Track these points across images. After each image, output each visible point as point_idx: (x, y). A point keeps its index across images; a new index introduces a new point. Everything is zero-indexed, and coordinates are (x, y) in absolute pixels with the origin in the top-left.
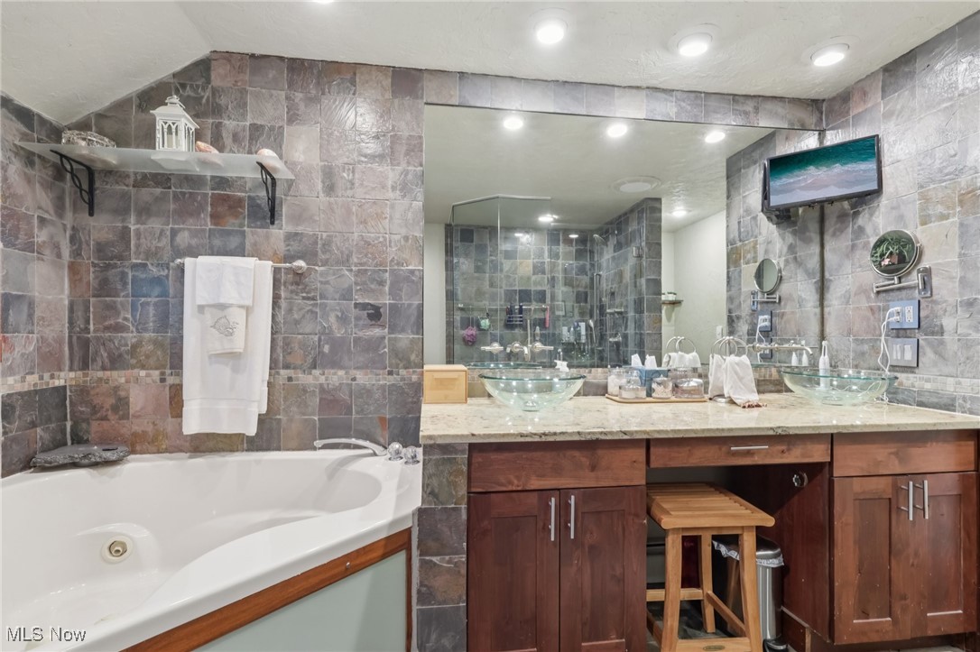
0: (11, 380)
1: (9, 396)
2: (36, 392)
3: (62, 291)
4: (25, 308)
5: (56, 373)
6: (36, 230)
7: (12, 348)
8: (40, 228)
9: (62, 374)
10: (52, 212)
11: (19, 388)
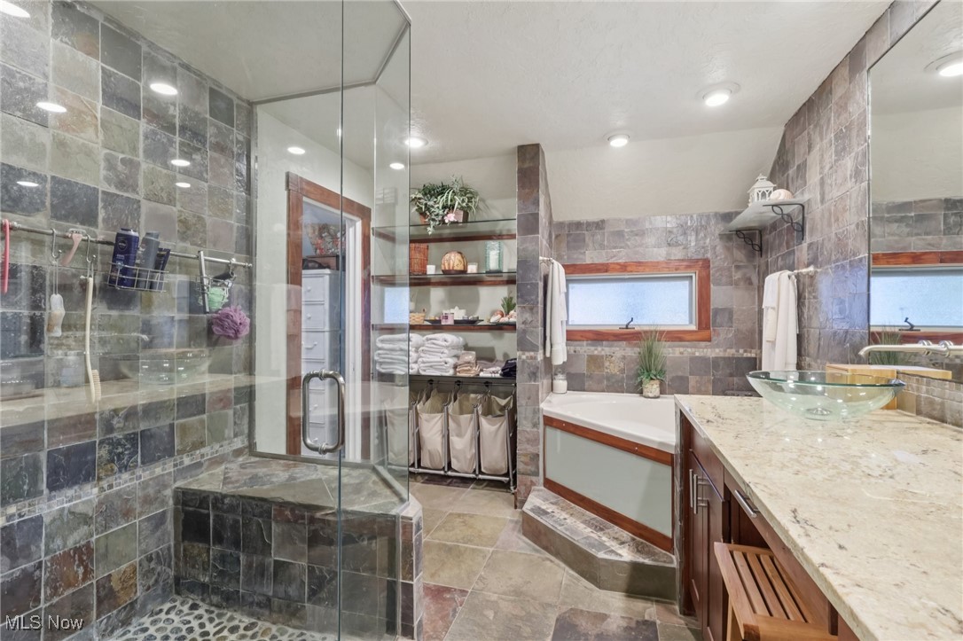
0: (717, 350)
1: (716, 358)
2: (733, 358)
3: (754, 303)
4: (727, 315)
5: (749, 350)
6: (733, 273)
7: (719, 335)
8: (736, 272)
9: (753, 351)
10: (745, 260)
11: (721, 355)
